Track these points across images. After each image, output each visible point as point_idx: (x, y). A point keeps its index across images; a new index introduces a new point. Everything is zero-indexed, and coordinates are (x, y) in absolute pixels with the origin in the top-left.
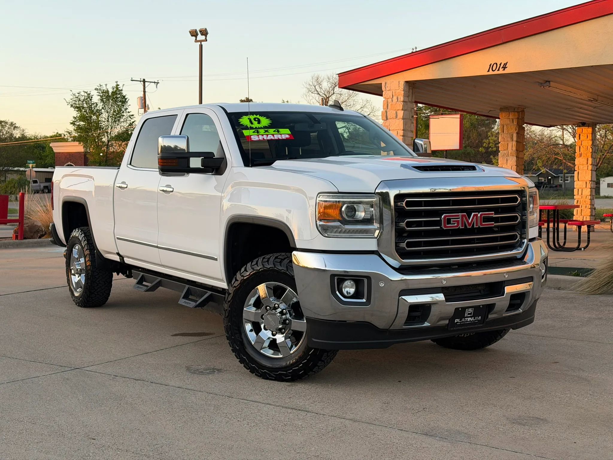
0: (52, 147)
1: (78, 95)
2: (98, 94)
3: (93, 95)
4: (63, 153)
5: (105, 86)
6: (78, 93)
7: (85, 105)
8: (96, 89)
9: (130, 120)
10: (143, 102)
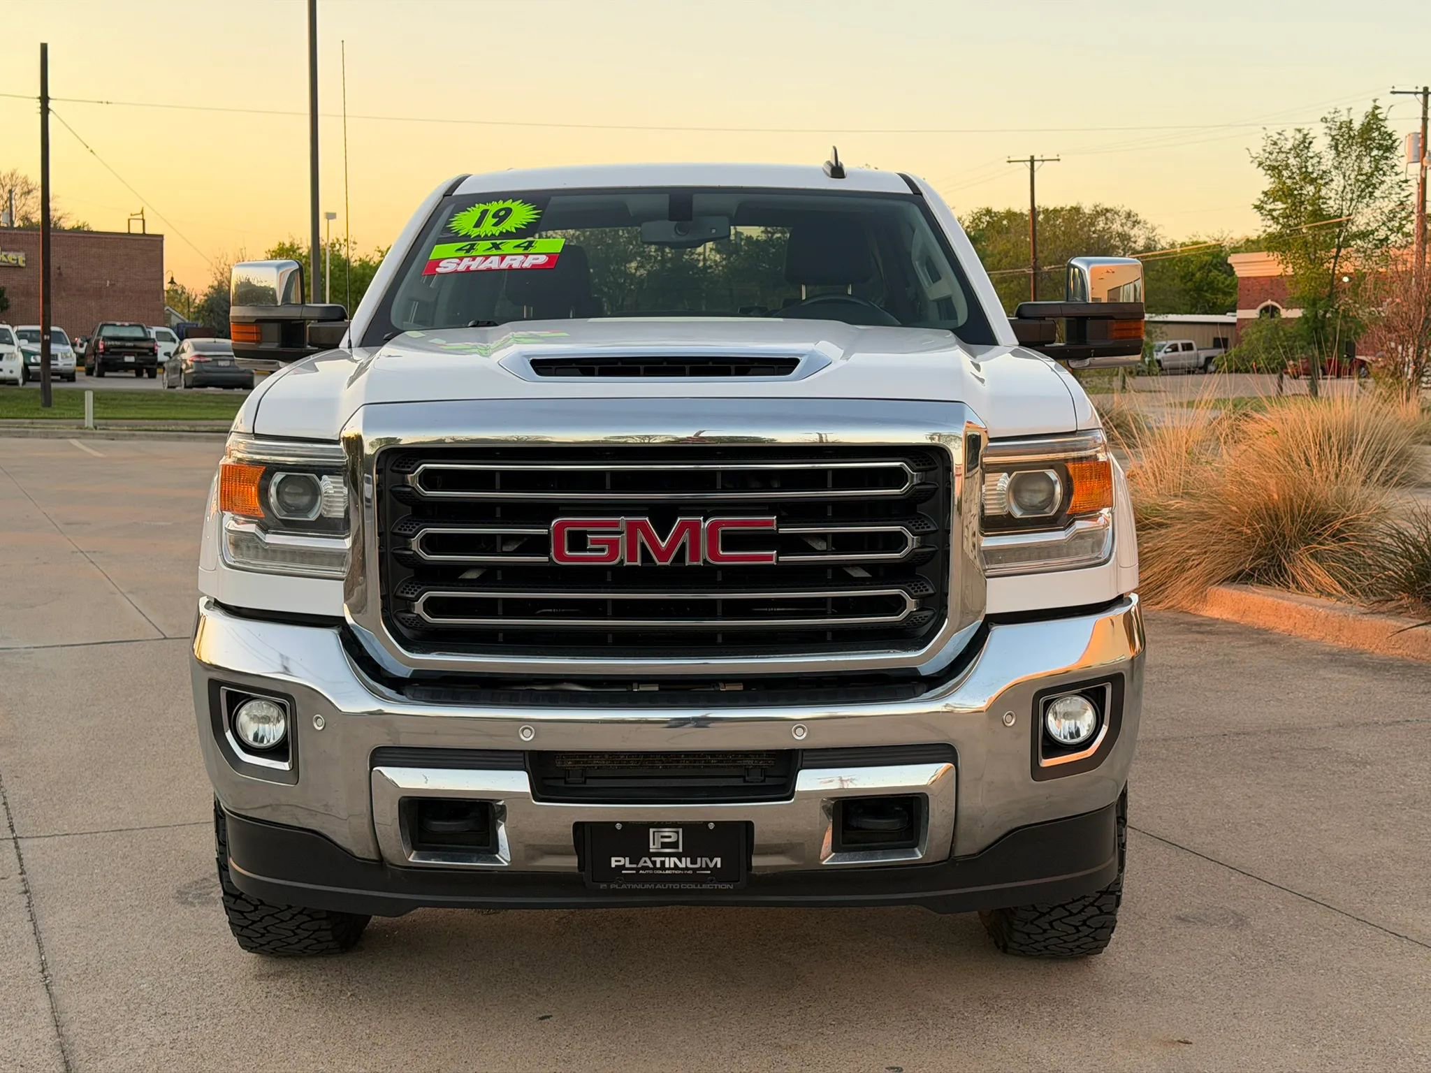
0: (1233, 265)
1: (1278, 136)
2: (1327, 131)
3: (1314, 138)
4: (1255, 278)
5: (1346, 111)
6: (1280, 134)
7: (1292, 161)
8: (1324, 120)
9: (1399, 194)
10: (1420, 145)
